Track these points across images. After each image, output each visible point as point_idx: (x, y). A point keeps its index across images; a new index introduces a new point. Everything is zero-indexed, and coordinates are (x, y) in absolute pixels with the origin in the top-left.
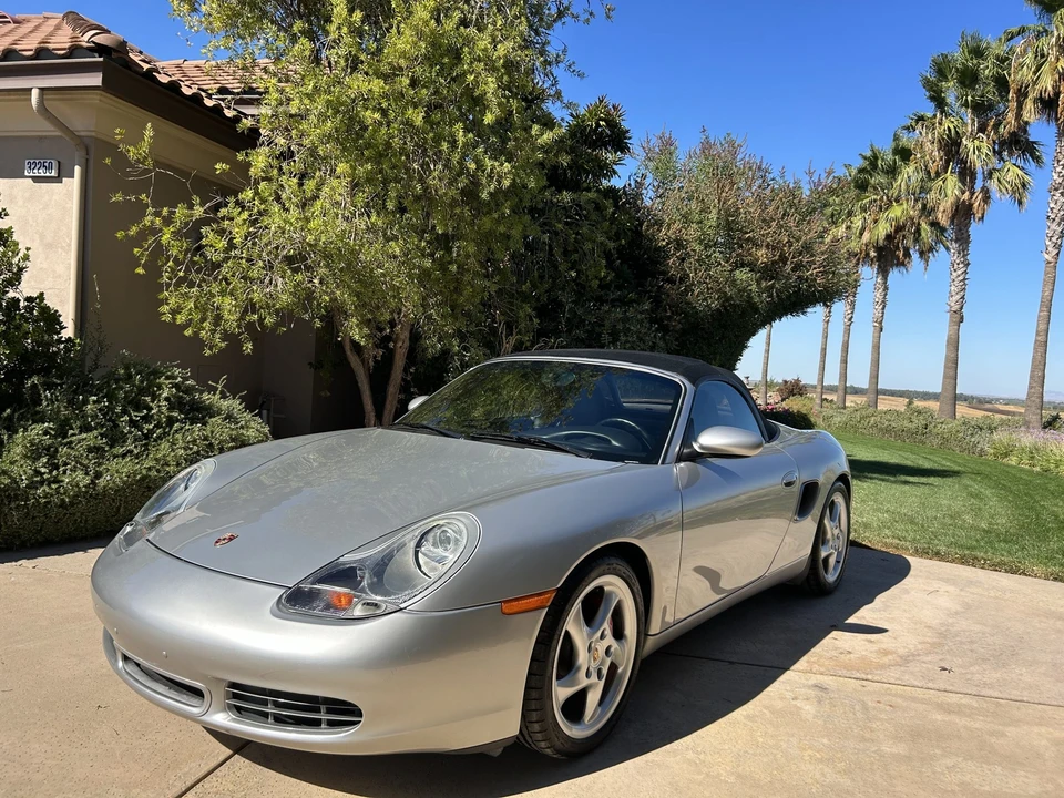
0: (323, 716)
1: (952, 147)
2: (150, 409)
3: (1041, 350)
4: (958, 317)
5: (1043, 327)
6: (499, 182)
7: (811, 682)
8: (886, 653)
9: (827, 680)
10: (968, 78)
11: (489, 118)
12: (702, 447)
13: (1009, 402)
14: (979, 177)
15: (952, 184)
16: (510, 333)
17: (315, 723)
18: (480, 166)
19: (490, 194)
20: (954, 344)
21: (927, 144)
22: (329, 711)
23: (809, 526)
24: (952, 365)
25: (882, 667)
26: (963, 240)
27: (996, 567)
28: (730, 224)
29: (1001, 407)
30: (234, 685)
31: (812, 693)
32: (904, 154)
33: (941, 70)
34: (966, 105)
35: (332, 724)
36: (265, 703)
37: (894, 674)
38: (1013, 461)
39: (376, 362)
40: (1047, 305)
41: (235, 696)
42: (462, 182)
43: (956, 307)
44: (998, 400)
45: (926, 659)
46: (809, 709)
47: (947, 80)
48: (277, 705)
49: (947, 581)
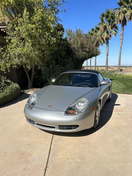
0: (73, 127)
1: (105, 28)
2: (1, 84)
3: (120, 60)
4: (108, 55)
5: (120, 56)
6: (54, 42)
7: (116, 113)
8: (122, 108)
9: (118, 112)
10: (107, 17)
11: (52, 31)
12: (102, 84)
13: (111, 66)
14: (109, 33)
15: (105, 34)
16: (51, 65)
17: (72, 128)
18: (51, 39)
19: (52, 43)
20: (107, 59)
21: (101, 28)
22: (74, 127)
23: (109, 92)
24: (107, 62)
25: (123, 109)
26: (108, 43)
27: (127, 94)
28: (82, 45)
29: (110, 67)
30: (59, 125)
31: (118, 114)
32: (98, 29)
33: (103, 15)
34: (107, 21)
35: (74, 128)
36: (64, 127)
37: (125, 110)
38: (117, 76)
39: (29, 71)
40: (120, 53)
41: (59, 127)
42: (48, 42)
43: (107, 53)
44: (110, 66)
45: (127, 108)
46: (118, 116)
47: (104, 17)
48: (66, 127)
49: (123, 96)
